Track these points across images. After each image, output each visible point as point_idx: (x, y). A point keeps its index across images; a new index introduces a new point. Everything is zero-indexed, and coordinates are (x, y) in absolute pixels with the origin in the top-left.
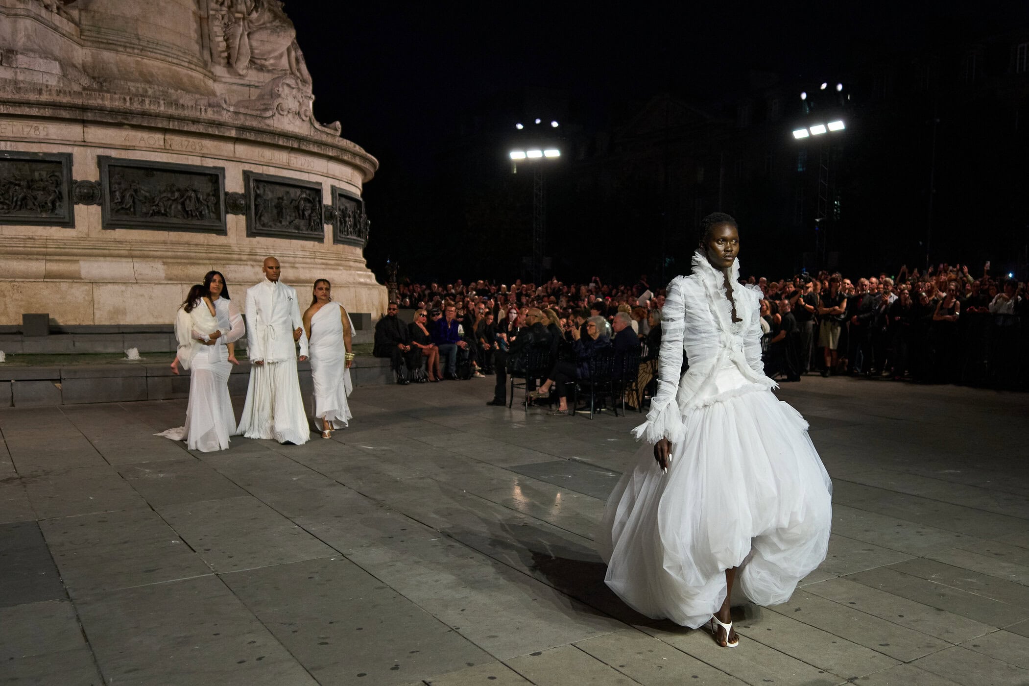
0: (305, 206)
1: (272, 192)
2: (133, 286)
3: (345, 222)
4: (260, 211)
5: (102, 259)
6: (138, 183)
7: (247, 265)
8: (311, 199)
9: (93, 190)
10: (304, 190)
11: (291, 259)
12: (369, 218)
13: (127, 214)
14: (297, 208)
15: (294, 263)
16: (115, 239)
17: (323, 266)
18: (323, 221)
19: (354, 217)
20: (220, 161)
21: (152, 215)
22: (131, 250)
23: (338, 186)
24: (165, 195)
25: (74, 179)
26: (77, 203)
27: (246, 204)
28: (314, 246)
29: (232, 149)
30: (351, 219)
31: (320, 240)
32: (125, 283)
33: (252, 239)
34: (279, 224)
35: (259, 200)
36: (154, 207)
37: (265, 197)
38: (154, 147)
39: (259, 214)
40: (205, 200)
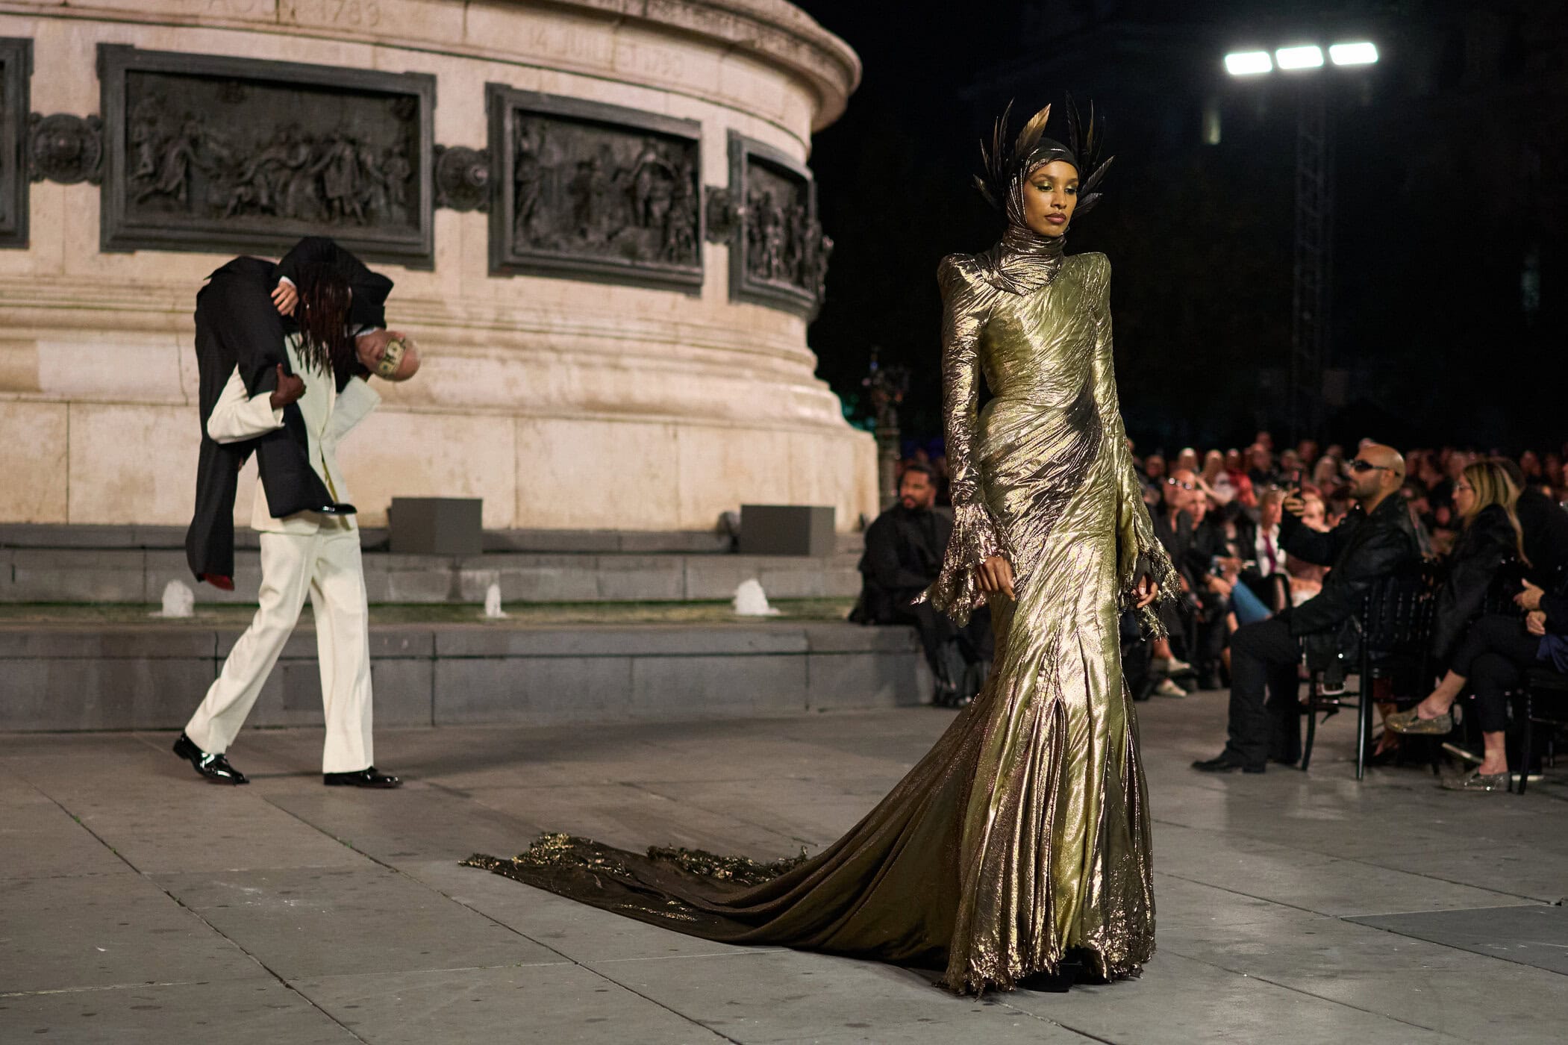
0: (654, 189)
1: (564, 146)
2: (178, 412)
3: (764, 238)
4: (529, 203)
5: (96, 336)
6: (202, 121)
7: (485, 357)
8: (670, 166)
9: (82, 141)
10: (652, 141)
11: (610, 344)
12: (826, 230)
13: (168, 209)
14: (631, 193)
15: (619, 354)
16: (133, 280)
17: (699, 367)
18: (703, 232)
19: (789, 228)
20: (426, 56)
21: (234, 211)
22: (173, 311)
23: (745, 131)
24: (271, 153)
25: (34, 108)
26: (37, 179)
27: (490, 179)
28: (674, 306)
29: (460, 21)
30: (780, 230)
31: (692, 288)
32: (153, 405)
33: (502, 283)
34: (579, 242)
35: (526, 168)
36: (241, 190)
37: (544, 162)
38: (249, 16)
39: (525, 212)
40: (380, 169)
